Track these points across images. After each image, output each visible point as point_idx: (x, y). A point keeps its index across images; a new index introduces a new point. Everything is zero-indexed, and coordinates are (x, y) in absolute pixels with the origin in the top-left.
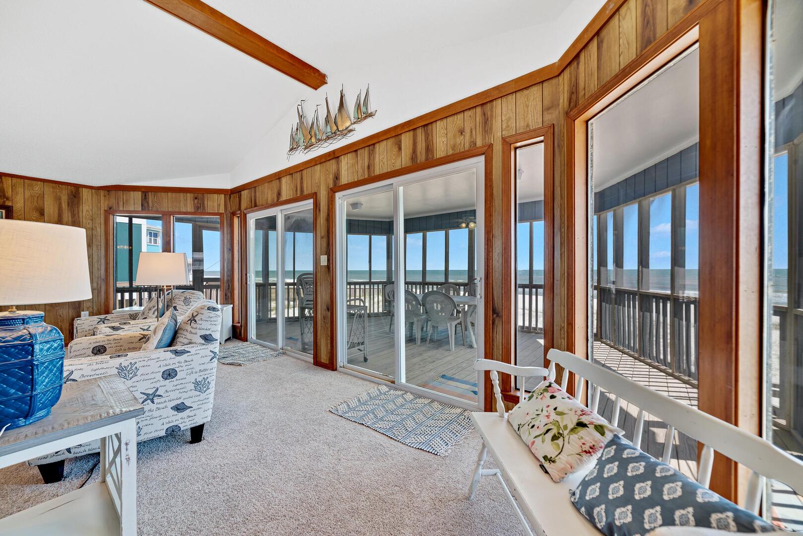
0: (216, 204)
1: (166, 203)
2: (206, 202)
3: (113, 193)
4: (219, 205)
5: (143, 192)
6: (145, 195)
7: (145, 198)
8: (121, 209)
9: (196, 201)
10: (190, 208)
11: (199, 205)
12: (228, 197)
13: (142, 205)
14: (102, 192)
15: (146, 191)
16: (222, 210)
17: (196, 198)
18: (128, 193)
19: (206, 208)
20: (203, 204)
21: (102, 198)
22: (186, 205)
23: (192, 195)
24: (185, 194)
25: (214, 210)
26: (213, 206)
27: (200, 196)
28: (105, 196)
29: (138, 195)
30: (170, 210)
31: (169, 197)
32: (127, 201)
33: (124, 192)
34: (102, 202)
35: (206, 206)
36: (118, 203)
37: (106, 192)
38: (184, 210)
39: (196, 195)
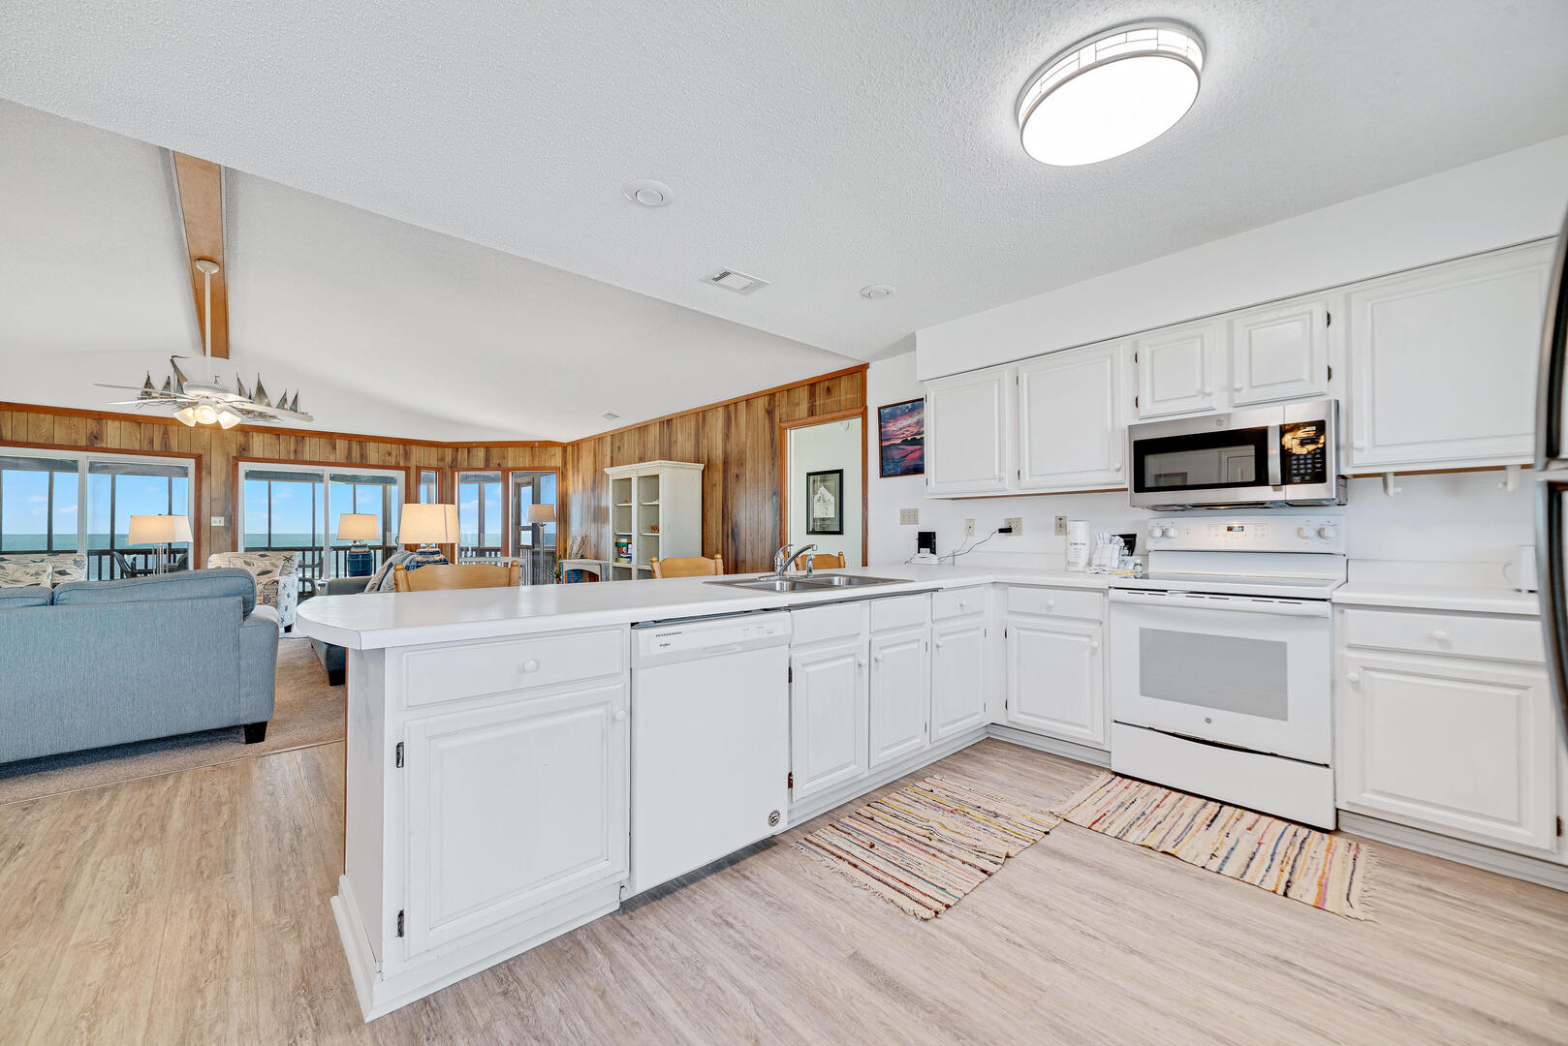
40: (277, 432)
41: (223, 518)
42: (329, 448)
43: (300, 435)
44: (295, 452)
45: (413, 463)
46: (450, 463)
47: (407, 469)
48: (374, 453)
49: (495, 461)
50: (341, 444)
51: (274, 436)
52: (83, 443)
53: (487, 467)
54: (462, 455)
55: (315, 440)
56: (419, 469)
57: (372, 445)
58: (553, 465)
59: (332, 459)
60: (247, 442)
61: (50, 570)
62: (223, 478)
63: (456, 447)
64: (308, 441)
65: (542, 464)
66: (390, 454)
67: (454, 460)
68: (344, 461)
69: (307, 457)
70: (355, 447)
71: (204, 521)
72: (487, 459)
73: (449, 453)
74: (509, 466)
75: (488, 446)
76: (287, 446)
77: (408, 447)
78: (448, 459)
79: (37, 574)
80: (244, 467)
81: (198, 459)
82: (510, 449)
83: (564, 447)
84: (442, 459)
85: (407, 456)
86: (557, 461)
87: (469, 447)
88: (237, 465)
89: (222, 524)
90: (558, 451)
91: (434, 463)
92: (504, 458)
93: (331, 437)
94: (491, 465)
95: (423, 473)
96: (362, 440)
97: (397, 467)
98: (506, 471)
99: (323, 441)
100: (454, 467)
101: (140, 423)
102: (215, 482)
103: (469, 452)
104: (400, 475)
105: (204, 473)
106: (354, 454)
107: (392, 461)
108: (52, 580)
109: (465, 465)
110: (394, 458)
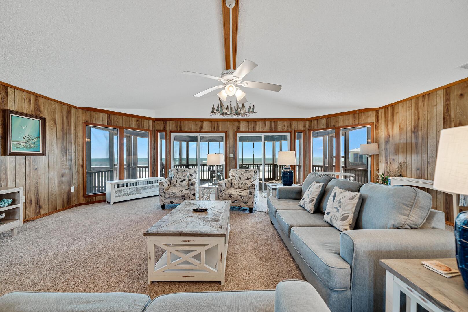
0: (148, 125)
1: (122, 122)
2: (143, 124)
3: (88, 112)
4: (149, 126)
5: (108, 114)
6: (109, 116)
7: (109, 118)
8: (94, 122)
9: (138, 122)
10: (134, 126)
11: (139, 125)
12: (153, 122)
13: (107, 122)
14: (81, 111)
15: (110, 114)
16: (151, 129)
17: (138, 121)
18: (99, 113)
19: (143, 127)
20: (142, 124)
21: (81, 115)
22: (132, 124)
23: (136, 119)
24: (132, 118)
25: (146, 128)
26: (146, 126)
27: (140, 120)
28: (83, 114)
29: (105, 115)
30: (124, 126)
31: (124, 119)
32: (98, 118)
33: (96, 113)
34: (81, 117)
35: (143, 125)
36: (92, 119)
37: (84, 111)
38: (131, 127)
39: (138, 119)
40: (247, 121)
41: (233, 154)
42: (264, 125)
43: (255, 121)
44: (253, 128)
45: (294, 129)
46: (308, 127)
47: (291, 132)
48: (279, 127)
49: (331, 124)
50: (268, 123)
51: (247, 122)
52: (198, 130)
53: (327, 127)
54: (314, 123)
55: (259, 122)
56: (295, 131)
57: (278, 123)
58: (369, 122)
59: (265, 130)
60: (239, 125)
61: (188, 174)
62: (233, 140)
63: (311, 120)
64: (257, 123)
65: (361, 122)
66: (285, 126)
67: (310, 126)
68: (269, 130)
69: (257, 130)
70: (273, 123)
71: (228, 156)
72: (327, 124)
73: (308, 123)
74: (340, 125)
75: (327, 117)
76: (251, 125)
77: (291, 122)
78: (307, 126)
79: (185, 176)
80: (239, 135)
81: (226, 133)
82: (340, 117)
83: (377, 111)
84: (304, 126)
85: (291, 126)
86: (372, 119)
87: (318, 119)
88: (236, 134)
89: (233, 157)
90: (373, 114)
91: (302, 128)
92: (337, 122)
93: (264, 120)
94: (329, 127)
95: (297, 133)
96: (275, 121)
97: (287, 131)
98: (338, 129)
99: (262, 122)
100: (310, 129)
101: (211, 122)
102: (230, 141)
103: (317, 121)
104: (288, 135)
105: (228, 138)
106: (272, 127)
107: (285, 129)
108: (189, 178)
109: (316, 128)
110: (286, 127)
